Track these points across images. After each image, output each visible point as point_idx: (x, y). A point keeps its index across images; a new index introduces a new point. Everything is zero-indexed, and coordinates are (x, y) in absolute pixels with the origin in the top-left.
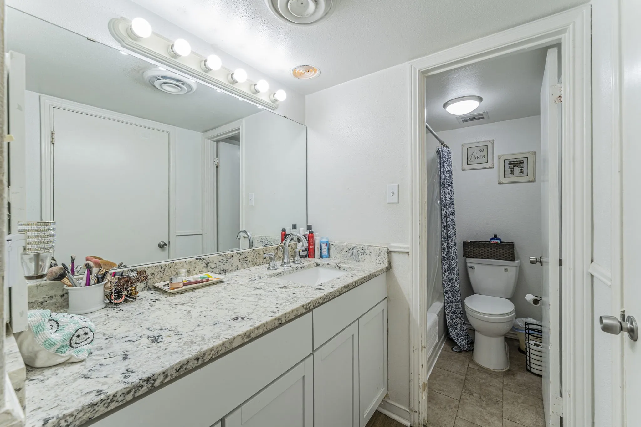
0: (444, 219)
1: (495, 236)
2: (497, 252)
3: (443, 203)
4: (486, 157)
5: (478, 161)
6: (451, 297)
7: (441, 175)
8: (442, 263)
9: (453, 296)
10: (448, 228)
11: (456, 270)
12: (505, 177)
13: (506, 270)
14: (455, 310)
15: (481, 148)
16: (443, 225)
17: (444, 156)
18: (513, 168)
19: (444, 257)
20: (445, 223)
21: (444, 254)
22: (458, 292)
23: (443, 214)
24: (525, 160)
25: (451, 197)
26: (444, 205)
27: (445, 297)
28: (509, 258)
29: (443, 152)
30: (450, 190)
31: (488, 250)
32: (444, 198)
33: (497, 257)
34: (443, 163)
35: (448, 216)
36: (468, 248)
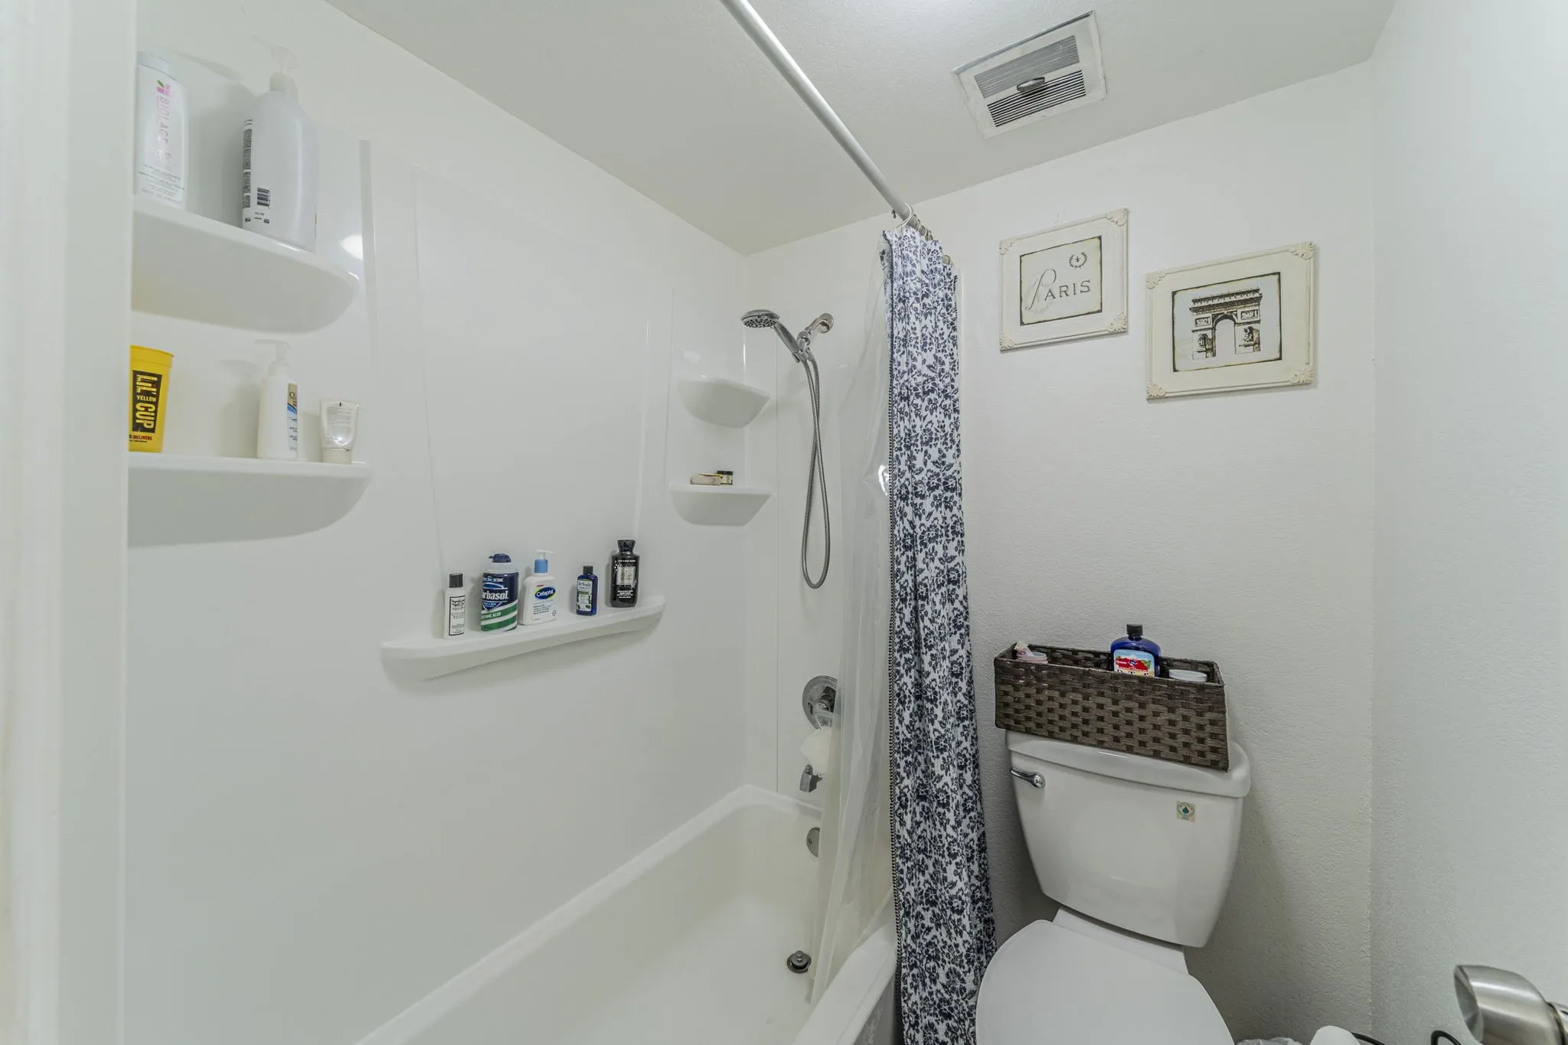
0: (903, 559)
1: (1135, 632)
2: (1142, 718)
3: (902, 481)
4: (1094, 286)
5: (1061, 306)
6: (929, 929)
7: (895, 355)
8: (894, 764)
9: (938, 926)
10: (920, 602)
11: (953, 804)
12: (1175, 370)
13: (1186, 811)
14: (947, 997)
15: (1076, 250)
16: (898, 587)
17: (909, 268)
18: (1214, 329)
19: (901, 737)
20: (908, 577)
21: (901, 722)
22: (960, 912)
23: (902, 536)
24: (1268, 288)
25: (944, 456)
26: (904, 491)
27: (903, 932)
28: (1202, 754)
29: (905, 252)
30: (936, 425)
31: (1101, 706)
32: (905, 457)
33: (1142, 744)
34: (904, 302)
35: (922, 543)
36: (1017, 689)
